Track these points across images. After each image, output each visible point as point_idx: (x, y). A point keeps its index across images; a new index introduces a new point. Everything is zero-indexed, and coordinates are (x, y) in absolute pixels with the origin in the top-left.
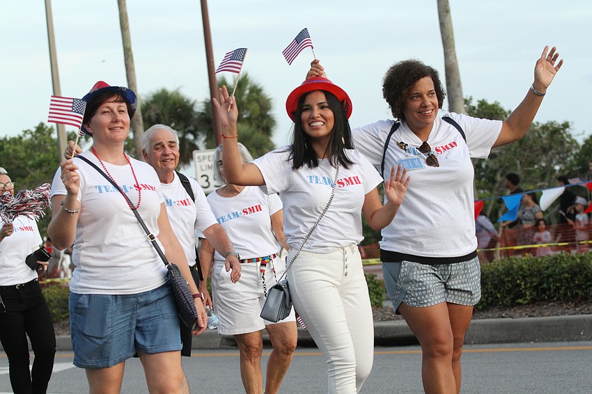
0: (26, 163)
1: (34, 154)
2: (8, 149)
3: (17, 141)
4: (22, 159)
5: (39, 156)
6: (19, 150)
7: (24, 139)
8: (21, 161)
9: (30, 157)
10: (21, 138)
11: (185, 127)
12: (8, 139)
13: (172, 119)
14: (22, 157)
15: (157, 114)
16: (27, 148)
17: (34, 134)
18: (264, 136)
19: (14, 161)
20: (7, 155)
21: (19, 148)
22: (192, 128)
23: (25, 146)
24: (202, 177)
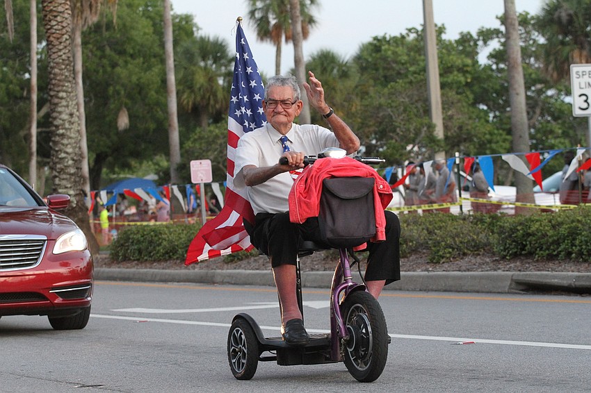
0: (407, 69)
1: (418, 57)
2: (386, 50)
3: (398, 41)
4: (403, 64)
6: (399, 53)
7: (407, 39)
8: (401, 66)
10: (403, 37)
12: (388, 38)
13: (588, 22)
14: (403, 61)
15: (570, 15)
16: (410, 50)
17: (420, 33)
19: (394, 65)
20: (385, 59)
21: (400, 50)
23: (408, 48)
24: (580, 96)
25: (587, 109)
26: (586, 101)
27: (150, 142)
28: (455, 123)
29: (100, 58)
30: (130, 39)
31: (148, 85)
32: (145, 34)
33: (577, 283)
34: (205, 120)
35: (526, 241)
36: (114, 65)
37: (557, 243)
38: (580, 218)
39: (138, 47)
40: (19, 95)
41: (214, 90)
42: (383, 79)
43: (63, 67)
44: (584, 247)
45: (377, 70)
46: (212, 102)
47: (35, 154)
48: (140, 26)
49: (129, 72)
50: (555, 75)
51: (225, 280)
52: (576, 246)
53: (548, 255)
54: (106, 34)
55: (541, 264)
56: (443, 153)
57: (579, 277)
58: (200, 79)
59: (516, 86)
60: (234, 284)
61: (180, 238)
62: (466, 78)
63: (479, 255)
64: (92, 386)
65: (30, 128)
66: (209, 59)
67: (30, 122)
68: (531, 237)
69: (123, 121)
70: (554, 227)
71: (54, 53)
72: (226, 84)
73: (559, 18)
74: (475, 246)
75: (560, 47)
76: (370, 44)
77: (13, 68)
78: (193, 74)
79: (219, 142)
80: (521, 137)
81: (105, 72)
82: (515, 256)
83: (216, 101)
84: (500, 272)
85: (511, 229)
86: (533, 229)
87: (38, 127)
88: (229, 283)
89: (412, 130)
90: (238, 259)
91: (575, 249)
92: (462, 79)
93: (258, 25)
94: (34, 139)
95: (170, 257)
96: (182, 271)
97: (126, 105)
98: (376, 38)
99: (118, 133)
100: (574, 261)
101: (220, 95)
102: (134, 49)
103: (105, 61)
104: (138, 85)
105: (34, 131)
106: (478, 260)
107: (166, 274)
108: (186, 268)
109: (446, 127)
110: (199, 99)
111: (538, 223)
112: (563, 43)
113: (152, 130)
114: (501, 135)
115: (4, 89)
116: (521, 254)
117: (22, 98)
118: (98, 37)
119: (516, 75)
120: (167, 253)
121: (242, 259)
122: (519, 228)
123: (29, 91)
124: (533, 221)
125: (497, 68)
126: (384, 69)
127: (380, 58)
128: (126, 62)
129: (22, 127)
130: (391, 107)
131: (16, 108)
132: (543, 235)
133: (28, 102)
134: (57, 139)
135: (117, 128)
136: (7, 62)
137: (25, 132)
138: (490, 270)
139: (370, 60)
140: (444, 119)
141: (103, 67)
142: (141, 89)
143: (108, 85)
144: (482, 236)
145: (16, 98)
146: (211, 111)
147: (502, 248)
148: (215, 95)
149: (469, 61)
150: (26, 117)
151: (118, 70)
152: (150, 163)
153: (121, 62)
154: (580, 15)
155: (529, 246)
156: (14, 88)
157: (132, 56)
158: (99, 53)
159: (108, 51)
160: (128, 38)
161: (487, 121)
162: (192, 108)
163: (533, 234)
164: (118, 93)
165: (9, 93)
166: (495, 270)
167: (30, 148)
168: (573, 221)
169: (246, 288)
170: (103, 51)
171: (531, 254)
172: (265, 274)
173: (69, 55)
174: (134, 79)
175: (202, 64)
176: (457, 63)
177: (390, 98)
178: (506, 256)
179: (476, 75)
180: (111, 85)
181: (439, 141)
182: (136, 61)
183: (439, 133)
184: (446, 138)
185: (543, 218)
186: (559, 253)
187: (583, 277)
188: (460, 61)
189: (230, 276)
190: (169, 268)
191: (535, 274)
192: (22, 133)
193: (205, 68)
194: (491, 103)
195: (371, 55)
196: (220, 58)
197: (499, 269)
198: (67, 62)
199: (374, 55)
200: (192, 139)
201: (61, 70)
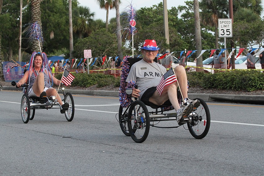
0: (153, 20)
1: (157, 16)
2: (145, 13)
3: (150, 10)
4: (151, 18)
5: (159, 17)
7: (153, 9)
9: (155, 17)
10: (152, 8)
11: (223, 8)
12: (146, 8)
13: (217, 4)
15: (211, 2)
16: (154, 13)
17: (157, 7)
18: (257, 15)
19: (148, 18)
20: (145, 16)
21: (150, 13)
22: (226, 9)
23: (153, 12)
24: (221, 30)
25: (224, 35)
26: (223, 32)
27: (61, 44)
28: (173, 39)
29: (44, 13)
30: (55, 7)
31: (62, 23)
32: (60, 5)
33: (235, 99)
34: (81, 36)
35: (214, 82)
36: (49, 16)
37: (226, 83)
38: (235, 74)
39: (58, 10)
40: (15, 25)
41: (84, 25)
42: (144, 23)
43: (37, 15)
44: (237, 85)
45: (142, 19)
46: (83, 30)
47: (21, 47)
48: (59, 2)
49: (54, 18)
50: (206, 23)
51: (98, 94)
52: (234, 85)
53: (222, 88)
54: (47, 4)
55: (220, 91)
56: (169, 49)
57: (236, 96)
58: (80, 21)
59: (197, 26)
60: (101, 95)
61: (80, 78)
62: (174, 23)
63: (195, 87)
64: (68, 137)
65: (19, 37)
66: (83, 14)
67: (19, 35)
68: (216, 81)
69: (52, 36)
70: (225, 77)
71: (34, 10)
72: (88, 24)
73: (207, 2)
74: (193, 84)
75: (208, 13)
76: (140, 10)
77: (13, 16)
78: (77, 19)
79: (88, 44)
80: (199, 44)
81: (46, 18)
82: (210, 88)
83: (85, 29)
84: (204, 94)
85: (208, 78)
86: (217, 78)
87: (22, 37)
88: (99, 95)
89: (158, 41)
90: (102, 86)
91: (234, 86)
92: (172, 23)
93: (100, 3)
94: (21, 41)
95: (76, 85)
96: (81, 90)
97: (53, 30)
98: (142, 8)
99: (50, 40)
100: (233, 90)
101: (86, 27)
102: (56, 10)
103: (46, 14)
104: (58, 23)
105: (21, 38)
106: (195, 89)
107: (75, 91)
108: (82, 89)
109: (170, 40)
110: (79, 28)
111: (219, 76)
112: (208, 12)
113: (62, 39)
114: (185, 43)
115: (10, 23)
116: (212, 87)
117: (16, 27)
118: (44, 6)
119: (197, 22)
120: (75, 83)
121: (103, 86)
122: (211, 77)
123: (19, 24)
124: (217, 75)
125: (184, 20)
126: (145, 19)
127: (144, 16)
128: (54, 15)
129: (16, 37)
130: (151, 32)
131: (14, 30)
132: (221, 80)
133: (18, 28)
134: (34, 41)
135: (50, 38)
136: (11, 14)
137: (17, 39)
138: (201, 93)
139: (140, 16)
140: (169, 37)
141: (45, 16)
142: (58, 24)
143: (47, 23)
144: (196, 80)
145: (14, 27)
146: (83, 33)
147: (205, 85)
148: (85, 27)
149: (175, 17)
150: (18, 33)
151: (51, 17)
152: (61, 51)
153: (52, 15)
154: (215, 2)
155: (215, 84)
156: (14, 23)
157: (56, 12)
158: (44, 12)
159: (47, 10)
160: (54, 6)
161: (181, 39)
162: (76, 32)
163: (217, 80)
164: (51, 26)
165: (12, 25)
166: (202, 93)
167: (19, 45)
168: (232, 75)
169: (106, 97)
170: (46, 11)
171: (216, 87)
172: (113, 92)
173: (39, 11)
174: (56, 21)
175: (80, 16)
176: (171, 18)
177: (150, 29)
178: (206, 88)
179: (177, 22)
180: (48, 23)
181: (168, 45)
182: (57, 15)
183: (168, 42)
184: (170, 44)
185: (221, 74)
186: (227, 87)
187: (237, 96)
188: (172, 17)
189: (99, 92)
190: (76, 89)
191: (218, 95)
192: (16, 39)
193: (81, 17)
194: (182, 32)
195: (140, 14)
196: (87, 14)
197: (204, 92)
198: (38, 13)
199: (141, 14)
200: (78, 42)
201: (36, 16)
